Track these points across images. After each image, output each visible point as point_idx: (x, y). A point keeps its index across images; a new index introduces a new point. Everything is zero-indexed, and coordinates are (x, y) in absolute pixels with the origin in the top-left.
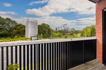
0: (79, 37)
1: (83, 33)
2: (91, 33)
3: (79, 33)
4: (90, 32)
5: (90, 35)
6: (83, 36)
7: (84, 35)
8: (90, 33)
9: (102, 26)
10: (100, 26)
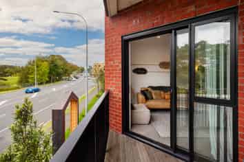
0: (15, 85)
1: (28, 73)
2: (50, 73)
3: (11, 74)
4: (48, 71)
5: (47, 79)
6: (28, 82)
7: (30, 80)
8: (46, 75)
9: (120, 65)
10: (117, 64)
